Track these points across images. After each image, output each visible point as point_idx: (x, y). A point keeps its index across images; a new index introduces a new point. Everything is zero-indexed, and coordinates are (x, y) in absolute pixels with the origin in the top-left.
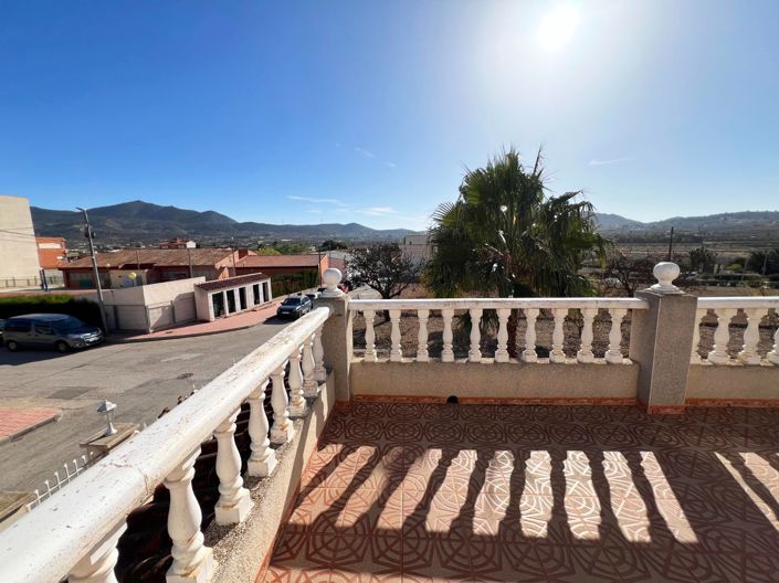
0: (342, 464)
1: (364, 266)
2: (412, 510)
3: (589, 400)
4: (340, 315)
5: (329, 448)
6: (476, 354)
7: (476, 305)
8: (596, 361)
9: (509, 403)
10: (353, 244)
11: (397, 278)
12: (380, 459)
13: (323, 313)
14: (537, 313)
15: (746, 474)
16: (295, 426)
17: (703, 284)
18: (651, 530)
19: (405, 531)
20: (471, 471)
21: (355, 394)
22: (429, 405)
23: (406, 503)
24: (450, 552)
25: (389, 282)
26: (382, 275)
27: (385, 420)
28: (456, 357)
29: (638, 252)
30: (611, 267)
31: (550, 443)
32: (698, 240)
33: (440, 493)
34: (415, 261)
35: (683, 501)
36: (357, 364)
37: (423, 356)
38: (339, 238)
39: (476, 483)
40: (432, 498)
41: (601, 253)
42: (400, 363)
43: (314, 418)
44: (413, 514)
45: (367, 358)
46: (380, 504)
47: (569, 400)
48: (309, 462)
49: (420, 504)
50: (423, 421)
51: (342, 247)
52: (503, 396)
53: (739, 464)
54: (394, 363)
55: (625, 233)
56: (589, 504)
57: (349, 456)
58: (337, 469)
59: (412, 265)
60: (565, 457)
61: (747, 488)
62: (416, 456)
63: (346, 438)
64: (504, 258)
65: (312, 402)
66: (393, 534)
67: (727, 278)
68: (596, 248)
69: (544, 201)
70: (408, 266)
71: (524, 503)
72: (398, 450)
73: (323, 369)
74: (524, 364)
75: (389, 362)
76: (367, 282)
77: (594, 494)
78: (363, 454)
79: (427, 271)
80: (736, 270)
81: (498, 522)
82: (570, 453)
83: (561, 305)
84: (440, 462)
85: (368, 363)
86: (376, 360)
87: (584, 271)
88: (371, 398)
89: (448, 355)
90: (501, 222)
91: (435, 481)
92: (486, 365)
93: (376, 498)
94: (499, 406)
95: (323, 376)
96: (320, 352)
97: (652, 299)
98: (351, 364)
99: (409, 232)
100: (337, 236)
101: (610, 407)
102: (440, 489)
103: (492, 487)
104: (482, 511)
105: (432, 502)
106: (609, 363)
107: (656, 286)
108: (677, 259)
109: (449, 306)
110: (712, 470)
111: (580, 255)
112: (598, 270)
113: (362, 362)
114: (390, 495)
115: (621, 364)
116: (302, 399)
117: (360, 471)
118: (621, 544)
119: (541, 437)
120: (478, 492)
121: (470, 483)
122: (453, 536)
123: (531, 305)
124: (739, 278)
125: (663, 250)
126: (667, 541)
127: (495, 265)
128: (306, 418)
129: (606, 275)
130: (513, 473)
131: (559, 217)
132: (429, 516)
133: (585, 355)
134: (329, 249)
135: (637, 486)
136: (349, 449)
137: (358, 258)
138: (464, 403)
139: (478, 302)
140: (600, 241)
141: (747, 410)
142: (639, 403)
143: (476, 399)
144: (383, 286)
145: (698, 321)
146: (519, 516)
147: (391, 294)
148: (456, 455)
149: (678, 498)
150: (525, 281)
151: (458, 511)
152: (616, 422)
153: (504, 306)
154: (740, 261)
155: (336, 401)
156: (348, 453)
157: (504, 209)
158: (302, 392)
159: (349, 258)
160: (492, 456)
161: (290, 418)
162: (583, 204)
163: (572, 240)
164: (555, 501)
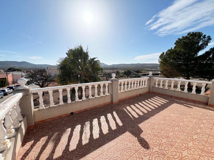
0: (34, 147)
1: (31, 77)
2: (64, 148)
3: (103, 104)
4: (28, 95)
5: (28, 144)
6: (77, 99)
7: (76, 86)
8: (104, 95)
9: (87, 110)
10: (25, 69)
11: (46, 80)
12: (50, 138)
13: (20, 95)
14: (91, 86)
15: (127, 110)
16: (11, 141)
17: (119, 77)
18: (116, 126)
19: (63, 155)
20: (80, 130)
21: (36, 121)
22: (65, 117)
23: (62, 147)
24: (77, 153)
25: (43, 82)
26: (39, 80)
27: (50, 126)
28: (72, 101)
29: (108, 71)
30: (104, 75)
31: (97, 116)
32: (117, 69)
33: (72, 139)
34: (53, 75)
35: (120, 119)
36: (37, 111)
37: (62, 103)
38: (17, 67)
39: (81, 133)
40: (70, 142)
41: (102, 72)
42: (54, 107)
43: (19, 135)
44: (65, 149)
45: (40, 108)
46: (53, 152)
47: (99, 105)
48: (19, 153)
49: (67, 145)
50: (64, 122)
51: (19, 70)
52: (85, 108)
53: (126, 109)
54: (52, 107)
55: (105, 67)
56: (106, 126)
57: (37, 143)
58: (33, 149)
59: (52, 76)
60: (100, 118)
61: (128, 113)
62: (63, 133)
63: (35, 137)
64: (81, 73)
65: (17, 130)
66: (59, 158)
67: (122, 76)
68: (101, 71)
69: (89, 59)
70: (50, 76)
71: (93, 132)
72: (56, 134)
73: (21, 116)
74: (89, 99)
75: (49, 107)
76: (33, 82)
77: (107, 124)
78: (43, 140)
79: (58, 77)
80: (123, 75)
81: (88, 139)
82: (101, 117)
83: (96, 84)
84: (71, 131)
85: (41, 110)
86: (44, 108)
87: (99, 76)
88: (43, 121)
89: (69, 101)
90: (79, 64)
91: (70, 137)
92: (80, 102)
93: (51, 151)
94: (84, 111)
95: (21, 119)
96: (19, 110)
97: (112, 81)
98: (34, 112)
99: (49, 65)
100: (16, 66)
101: (107, 105)
102: (72, 138)
103: (86, 132)
104: (84, 139)
105: (70, 143)
106: (106, 95)
107: (112, 78)
108: (114, 73)
109: (68, 87)
110: (123, 111)
111: (98, 72)
112: (102, 76)
113: (39, 110)
114: (56, 148)
115: (108, 95)
116: (13, 130)
117: (43, 146)
118: (112, 131)
119: (95, 116)
120: (82, 134)
121: (80, 133)
122: (78, 149)
123: (90, 84)
124: (123, 76)
125: (112, 71)
126: (119, 127)
127: (79, 75)
128: (15, 136)
129: (103, 76)
130: (90, 126)
131: (93, 63)
132: (70, 147)
133: (102, 95)
134: (12, 71)
135: (113, 119)
136: (37, 140)
137: (28, 74)
138: (75, 113)
139: (77, 85)
140: (102, 69)
141: (126, 99)
142: (112, 102)
143: (78, 111)
144: (41, 84)
145: (119, 85)
146: (93, 135)
147: (44, 86)
148: (75, 128)
149: (119, 118)
150: (87, 79)
151: (78, 142)
152: (109, 108)
153: (83, 85)
154: (123, 73)
155: (28, 127)
156: (37, 142)
157: (80, 60)
158: (12, 127)
159: (24, 74)
160: (84, 124)
161: (8, 139)
162: (98, 60)
163: (96, 69)
164: (100, 128)
